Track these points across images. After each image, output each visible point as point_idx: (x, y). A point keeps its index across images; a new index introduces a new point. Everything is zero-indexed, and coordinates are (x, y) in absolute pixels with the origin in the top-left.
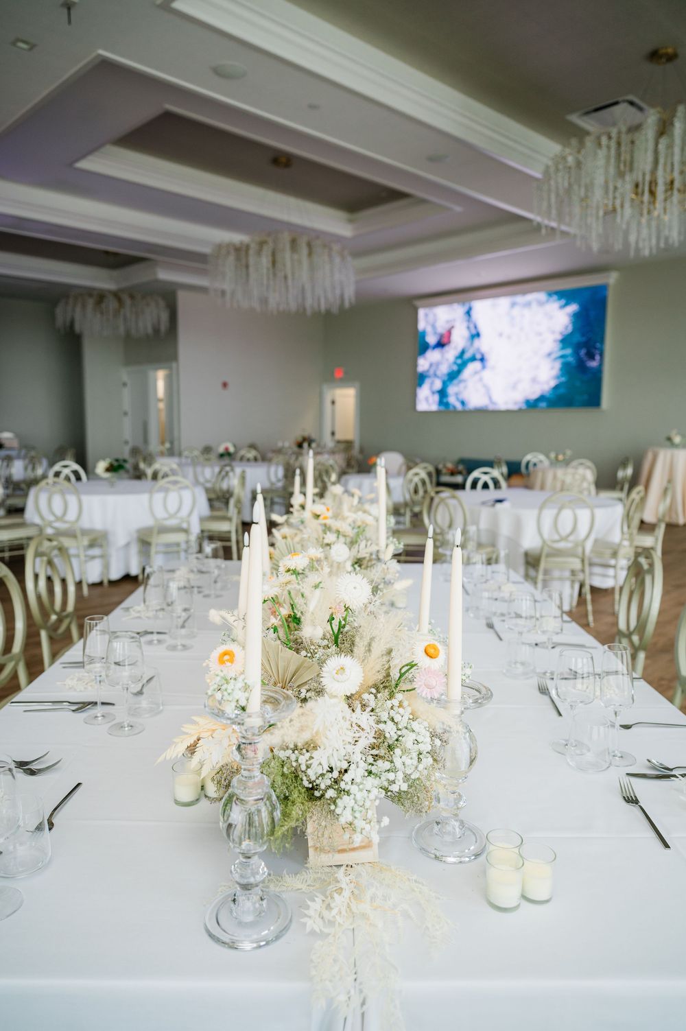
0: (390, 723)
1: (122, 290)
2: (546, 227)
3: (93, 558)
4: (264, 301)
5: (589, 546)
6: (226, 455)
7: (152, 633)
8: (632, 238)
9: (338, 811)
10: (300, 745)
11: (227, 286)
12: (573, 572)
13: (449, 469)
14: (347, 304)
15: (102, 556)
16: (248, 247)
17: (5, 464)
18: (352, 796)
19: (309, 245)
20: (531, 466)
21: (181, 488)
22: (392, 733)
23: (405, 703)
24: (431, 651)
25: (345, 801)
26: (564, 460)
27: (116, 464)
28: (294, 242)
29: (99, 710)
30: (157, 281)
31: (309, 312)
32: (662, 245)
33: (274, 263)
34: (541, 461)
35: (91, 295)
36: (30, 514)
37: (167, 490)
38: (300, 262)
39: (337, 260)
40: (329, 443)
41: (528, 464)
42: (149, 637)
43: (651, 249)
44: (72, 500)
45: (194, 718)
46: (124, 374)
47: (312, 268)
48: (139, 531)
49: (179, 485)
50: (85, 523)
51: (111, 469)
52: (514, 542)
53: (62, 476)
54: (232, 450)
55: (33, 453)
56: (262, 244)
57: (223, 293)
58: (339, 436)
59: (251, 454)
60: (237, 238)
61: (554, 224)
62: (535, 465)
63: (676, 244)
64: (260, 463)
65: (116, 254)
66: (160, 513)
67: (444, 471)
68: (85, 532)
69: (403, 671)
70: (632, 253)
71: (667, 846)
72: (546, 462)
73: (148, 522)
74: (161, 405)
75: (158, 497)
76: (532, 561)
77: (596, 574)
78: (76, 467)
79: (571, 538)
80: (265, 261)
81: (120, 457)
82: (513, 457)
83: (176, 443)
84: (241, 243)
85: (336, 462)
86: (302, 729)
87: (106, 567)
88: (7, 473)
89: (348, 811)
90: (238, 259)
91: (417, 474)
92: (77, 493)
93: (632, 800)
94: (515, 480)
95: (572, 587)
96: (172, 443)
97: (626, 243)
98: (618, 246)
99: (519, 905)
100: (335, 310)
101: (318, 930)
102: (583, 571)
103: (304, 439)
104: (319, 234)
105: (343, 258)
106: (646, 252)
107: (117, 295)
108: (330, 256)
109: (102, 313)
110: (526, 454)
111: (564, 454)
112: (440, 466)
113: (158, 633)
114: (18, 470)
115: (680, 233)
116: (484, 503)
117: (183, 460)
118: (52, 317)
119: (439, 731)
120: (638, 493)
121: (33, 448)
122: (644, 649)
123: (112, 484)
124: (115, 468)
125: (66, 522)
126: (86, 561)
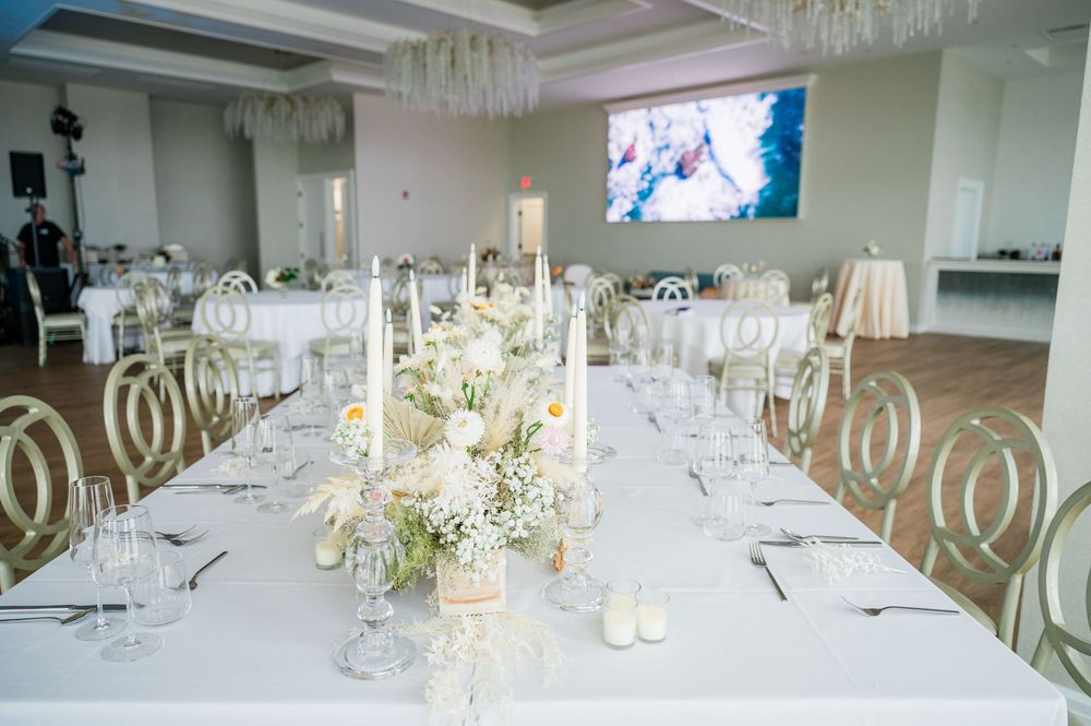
0: (515, 479)
1: (295, 93)
2: (735, 23)
3: (263, 370)
4: (444, 104)
5: (773, 355)
6: (406, 266)
7: (310, 427)
8: (824, 36)
9: (458, 553)
10: (424, 494)
11: (404, 88)
12: (758, 381)
13: (639, 283)
14: (531, 107)
15: (272, 369)
16: (425, 44)
17: (172, 276)
18: (471, 539)
19: (490, 43)
20: (723, 278)
21: (355, 298)
22: (518, 488)
23: (532, 462)
24: (555, 410)
25: (465, 543)
26: (757, 272)
27: (287, 273)
28: (473, 39)
29: (249, 493)
30: (332, 83)
31: (491, 115)
32: (855, 43)
33: (453, 62)
34: (734, 274)
35: (261, 98)
36: (198, 326)
37: (339, 300)
38: (480, 61)
39: (520, 59)
40: (515, 255)
41: (720, 277)
42: (306, 431)
43: (844, 47)
44: (241, 310)
45: (331, 479)
46: (300, 183)
47: (493, 67)
48: (311, 343)
49: (352, 294)
50: (255, 334)
51: (282, 278)
52: (697, 351)
53: (232, 285)
54: (411, 261)
55: (203, 265)
56: (440, 42)
57: (400, 95)
58: (526, 249)
59: (435, 266)
60: (414, 36)
61: (744, 21)
62: (728, 277)
63: (870, 43)
64: (441, 274)
65: (288, 54)
66: (333, 324)
67: (635, 284)
68: (254, 344)
69: (530, 432)
70: (824, 53)
71: (783, 597)
72: (740, 275)
73: (321, 333)
74: (339, 217)
75: (331, 307)
76: (715, 370)
77: (782, 385)
78: (246, 277)
79: (755, 346)
80: (444, 59)
81: (292, 266)
82: (705, 270)
83: (354, 255)
84: (419, 41)
85: (522, 276)
86: (424, 477)
87: (278, 379)
88: (174, 285)
89: (468, 553)
90: (415, 58)
91: (601, 284)
92: (247, 303)
93: (759, 562)
94: (707, 292)
95: (757, 397)
96: (350, 255)
97: (818, 43)
98: (810, 45)
99: (633, 644)
100: (519, 114)
101: (438, 663)
102: (767, 380)
103: (489, 252)
104: (500, 32)
105: (526, 58)
106: (839, 51)
107: (288, 98)
108: (512, 54)
109: (273, 117)
110: (718, 266)
111: (758, 265)
112: (631, 280)
113: (316, 427)
114: (186, 283)
115: (873, 31)
116: (667, 312)
117: (361, 273)
118: (220, 119)
119: (563, 487)
120: (825, 300)
121: (203, 261)
122: (811, 446)
123: (284, 296)
124: (286, 277)
125: (235, 332)
126: (255, 374)
